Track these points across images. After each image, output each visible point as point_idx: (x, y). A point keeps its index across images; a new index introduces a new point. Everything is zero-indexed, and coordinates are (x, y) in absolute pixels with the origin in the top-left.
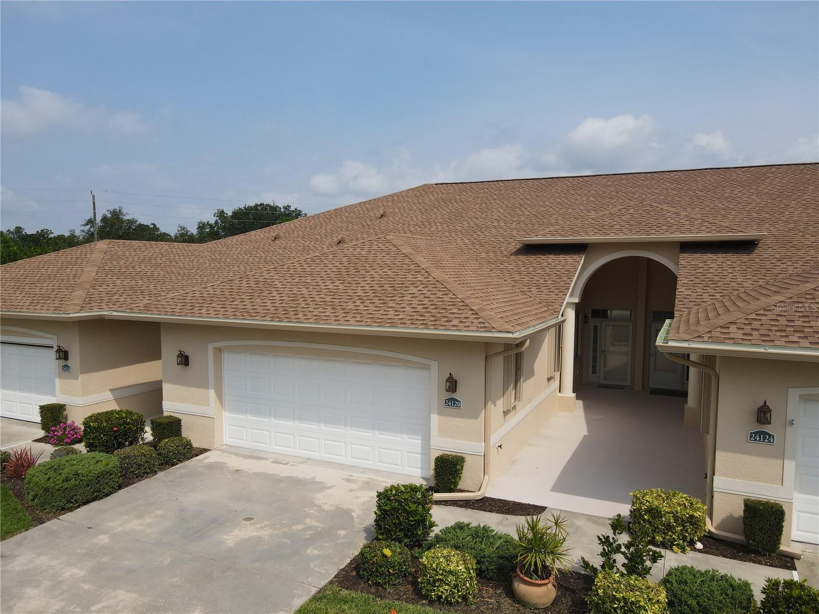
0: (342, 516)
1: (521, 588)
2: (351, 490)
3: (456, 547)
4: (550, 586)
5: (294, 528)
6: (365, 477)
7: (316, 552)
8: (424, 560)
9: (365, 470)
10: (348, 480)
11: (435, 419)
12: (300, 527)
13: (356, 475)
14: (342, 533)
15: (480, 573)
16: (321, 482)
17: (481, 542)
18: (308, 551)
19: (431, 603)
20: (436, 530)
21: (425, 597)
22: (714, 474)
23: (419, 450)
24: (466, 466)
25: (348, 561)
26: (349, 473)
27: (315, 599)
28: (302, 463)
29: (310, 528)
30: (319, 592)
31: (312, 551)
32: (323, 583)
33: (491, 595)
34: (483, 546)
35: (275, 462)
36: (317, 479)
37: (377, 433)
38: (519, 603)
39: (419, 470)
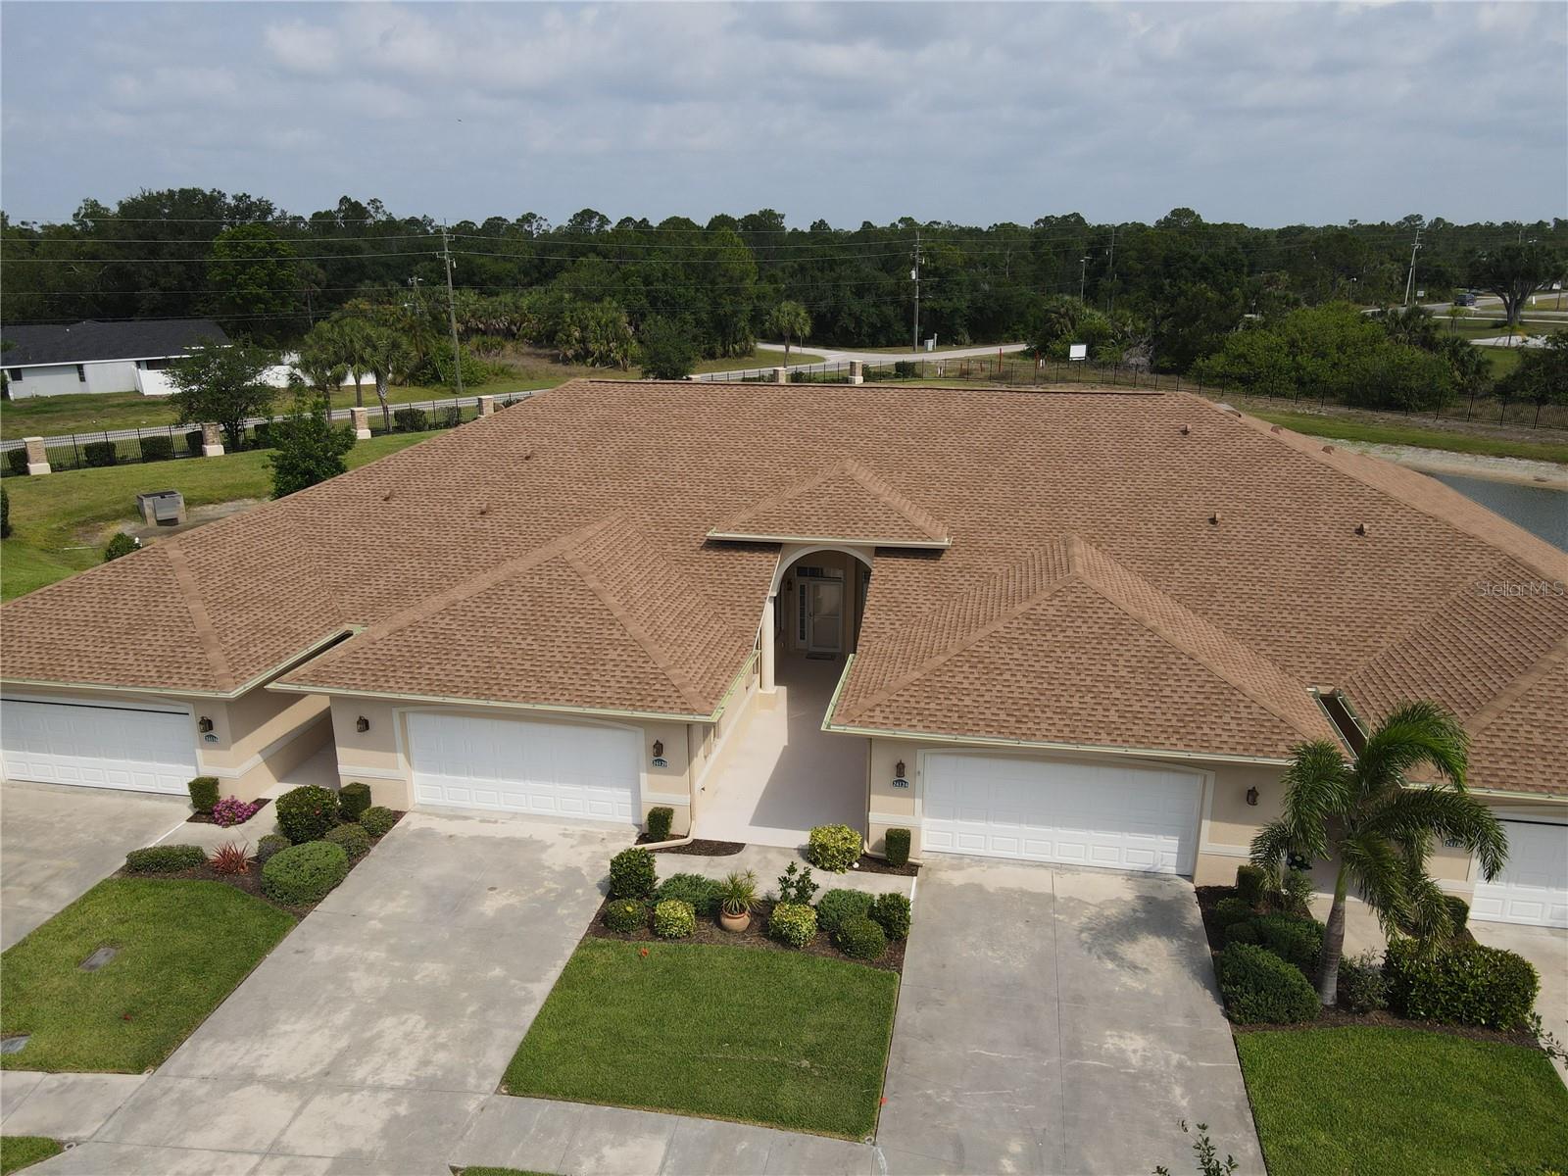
0: (572, 874)
1: (726, 921)
2: (572, 847)
3: (679, 897)
4: (746, 917)
5: (537, 892)
6: (578, 829)
7: (565, 912)
8: (658, 912)
9: (578, 822)
10: (565, 835)
11: (644, 776)
12: (542, 890)
13: (571, 829)
14: (580, 891)
15: (697, 913)
16: (540, 841)
17: (695, 890)
18: (559, 911)
19: (665, 939)
20: (659, 883)
21: (661, 936)
22: (869, 810)
23: (630, 801)
24: (675, 815)
25: (594, 915)
26: (563, 827)
27: (579, 948)
28: (510, 819)
29: (550, 891)
30: (580, 943)
31: (561, 911)
32: (581, 936)
33: (706, 926)
34: (698, 893)
35: (482, 821)
36: (535, 837)
37: (586, 787)
38: (725, 930)
39: (631, 818)
